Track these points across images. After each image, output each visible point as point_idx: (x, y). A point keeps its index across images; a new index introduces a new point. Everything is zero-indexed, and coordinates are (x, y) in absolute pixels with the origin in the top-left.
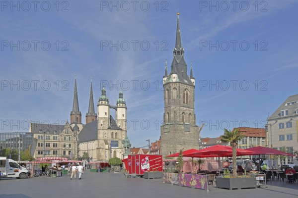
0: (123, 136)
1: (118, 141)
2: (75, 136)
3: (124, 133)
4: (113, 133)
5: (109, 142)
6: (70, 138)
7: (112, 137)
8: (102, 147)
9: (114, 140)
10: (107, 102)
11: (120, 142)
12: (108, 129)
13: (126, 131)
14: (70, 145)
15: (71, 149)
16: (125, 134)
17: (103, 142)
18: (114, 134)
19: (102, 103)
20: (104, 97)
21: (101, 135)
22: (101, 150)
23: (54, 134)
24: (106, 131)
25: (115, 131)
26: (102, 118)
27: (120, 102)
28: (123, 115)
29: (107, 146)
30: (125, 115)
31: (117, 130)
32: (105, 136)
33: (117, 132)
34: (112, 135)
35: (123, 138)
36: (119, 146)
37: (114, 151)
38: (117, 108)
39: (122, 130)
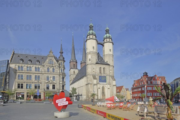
0: (111, 71)
1: (105, 77)
2: (60, 67)
3: (111, 68)
4: (100, 68)
5: (97, 77)
6: (53, 69)
7: (100, 73)
8: (90, 82)
9: (102, 75)
10: (94, 36)
11: (108, 77)
12: (96, 63)
13: (113, 67)
14: (54, 78)
15: (55, 82)
17: (92, 77)
18: (102, 69)
19: (90, 37)
20: (91, 32)
21: (89, 70)
22: (89, 85)
23: (36, 64)
24: (94, 66)
25: (102, 66)
26: (90, 53)
27: (107, 38)
28: (110, 50)
29: (95, 82)
30: (112, 50)
31: (104, 65)
32: (93, 71)
33: (104, 67)
34: (100, 70)
35: (111, 74)
36: (107, 82)
37: (103, 87)
38: (104, 43)
39: (109, 65)
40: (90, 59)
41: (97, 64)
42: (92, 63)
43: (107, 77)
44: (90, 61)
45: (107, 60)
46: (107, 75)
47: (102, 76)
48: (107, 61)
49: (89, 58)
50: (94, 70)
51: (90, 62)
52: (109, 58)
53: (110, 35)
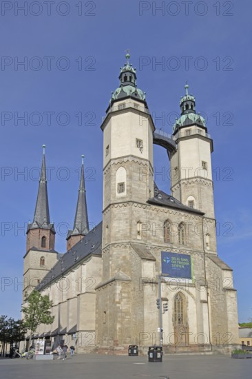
0: (207, 239)
1: (188, 257)
3: (209, 226)
7: (167, 240)
9: (176, 250)
11: (196, 260)
12: (151, 202)
16: (213, 232)
19: (123, 105)
20: (129, 89)
21: (118, 226)
22: (119, 288)
24: (141, 212)
25: (176, 217)
26: (121, 162)
27: (189, 123)
28: (203, 164)
29: (149, 270)
30: (209, 165)
31: (182, 213)
32: (134, 232)
33: (183, 219)
34: (167, 232)
35: (208, 248)
36: (194, 277)
37: (176, 295)
38: (177, 142)
39: (202, 214)
40: (121, 185)
41: (154, 207)
42: (134, 199)
43: (192, 259)
44: (121, 191)
45: (191, 198)
46: (192, 252)
47: (174, 255)
48: (191, 202)
49: (118, 181)
50: (139, 227)
51: (124, 194)
52: (199, 192)
53: (202, 119)
